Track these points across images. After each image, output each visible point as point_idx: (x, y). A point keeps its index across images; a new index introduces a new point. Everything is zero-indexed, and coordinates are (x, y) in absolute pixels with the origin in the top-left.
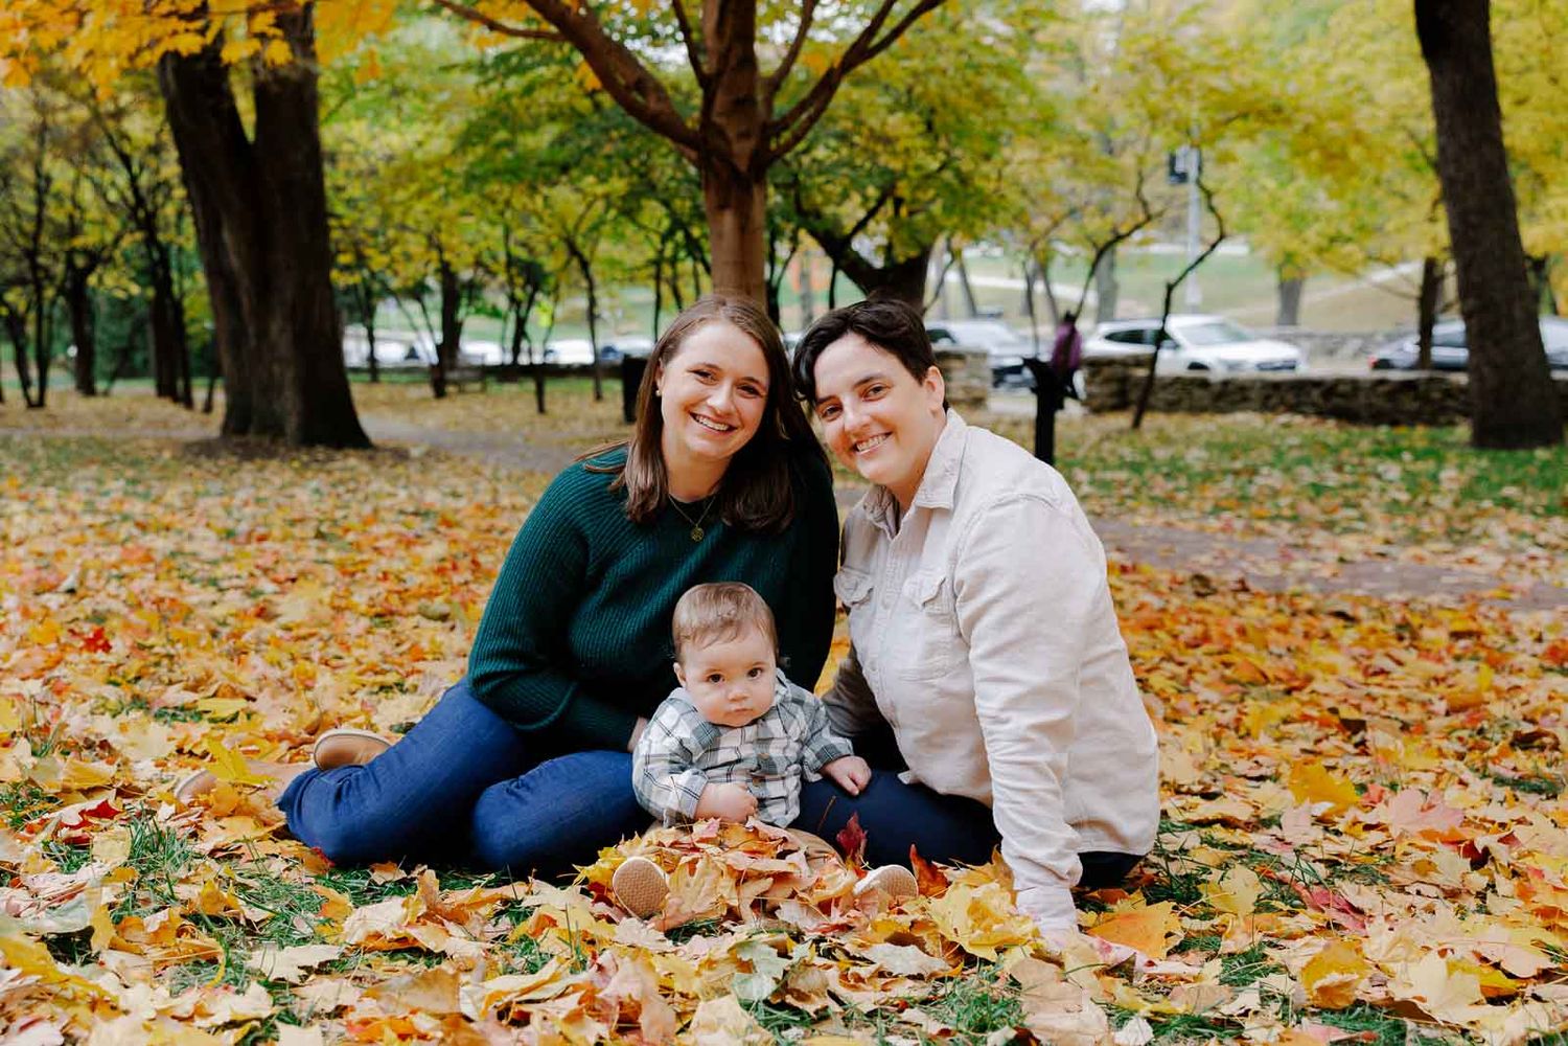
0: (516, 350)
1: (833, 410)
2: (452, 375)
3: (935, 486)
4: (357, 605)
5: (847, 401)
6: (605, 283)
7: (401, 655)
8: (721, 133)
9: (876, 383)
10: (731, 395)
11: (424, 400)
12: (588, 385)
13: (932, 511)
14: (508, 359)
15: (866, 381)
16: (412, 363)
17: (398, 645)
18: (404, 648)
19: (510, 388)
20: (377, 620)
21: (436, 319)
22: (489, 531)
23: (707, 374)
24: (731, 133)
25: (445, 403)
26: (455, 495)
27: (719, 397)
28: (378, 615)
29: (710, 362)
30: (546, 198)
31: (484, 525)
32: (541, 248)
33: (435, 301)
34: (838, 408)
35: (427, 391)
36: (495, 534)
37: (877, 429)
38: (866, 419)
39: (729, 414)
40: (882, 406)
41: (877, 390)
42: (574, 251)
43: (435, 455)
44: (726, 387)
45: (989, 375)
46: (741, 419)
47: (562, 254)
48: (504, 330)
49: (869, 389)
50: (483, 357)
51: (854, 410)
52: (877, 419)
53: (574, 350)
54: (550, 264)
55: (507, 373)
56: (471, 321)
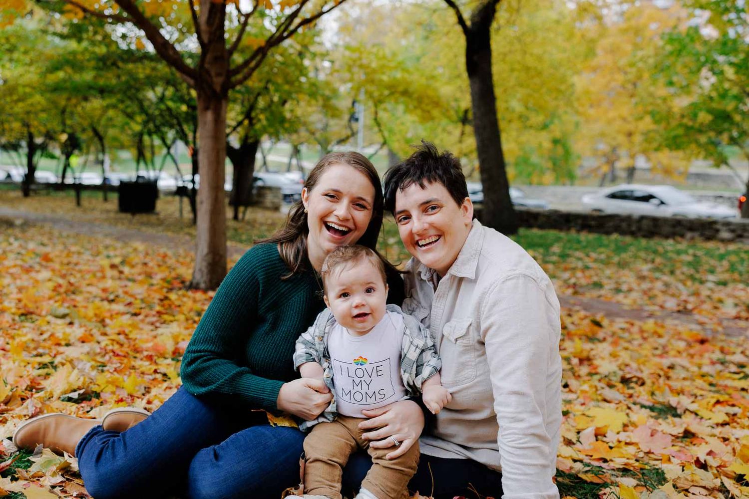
0: (63, 177)
1: (405, 219)
2: (33, 187)
3: (463, 264)
4: (10, 308)
5: (415, 213)
6: (110, 148)
7: (45, 340)
8: (208, 72)
9: (433, 204)
10: (348, 209)
11: (17, 198)
12: (100, 195)
13: (461, 280)
14: (60, 181)
15: (427, 202)
16: (8, 181)
17: (41, 334)
18: (45, 336)
19: (61, 194)
20: (23, 318)
21: (25, 160)
22: (68, 264)
23: (334, 196)
24: (213, 73)
25: (28, 200)
26: (43, 244)
27: (341, 209)
28: (23, 315)
29: (335, 188)
30: (83, 108)
31: (65, 261)
32: (79, 129)
33: (24, 150)
34: (408, 217)
35: (19, 194)
36: (71, 266)
37: (432, 232)
38: (426, 226)
39: (347, 220)
40: (436, 218)
41: (433, 208)
42: (96, 133)
43: (27, 224)
44: (345, 202)
45: (281, 197)
46: (355, 224)
47: (90, 133)
48: (58, 166)
49: (428, 207)
50: (47, 179)
51: (419, 219)
52: (432, 225)
53: (92, 178)
54: (83, 137)
55: (60, 187)
56: (41, 161)
